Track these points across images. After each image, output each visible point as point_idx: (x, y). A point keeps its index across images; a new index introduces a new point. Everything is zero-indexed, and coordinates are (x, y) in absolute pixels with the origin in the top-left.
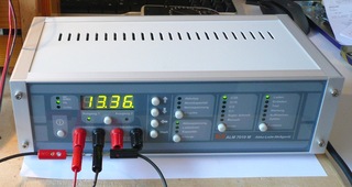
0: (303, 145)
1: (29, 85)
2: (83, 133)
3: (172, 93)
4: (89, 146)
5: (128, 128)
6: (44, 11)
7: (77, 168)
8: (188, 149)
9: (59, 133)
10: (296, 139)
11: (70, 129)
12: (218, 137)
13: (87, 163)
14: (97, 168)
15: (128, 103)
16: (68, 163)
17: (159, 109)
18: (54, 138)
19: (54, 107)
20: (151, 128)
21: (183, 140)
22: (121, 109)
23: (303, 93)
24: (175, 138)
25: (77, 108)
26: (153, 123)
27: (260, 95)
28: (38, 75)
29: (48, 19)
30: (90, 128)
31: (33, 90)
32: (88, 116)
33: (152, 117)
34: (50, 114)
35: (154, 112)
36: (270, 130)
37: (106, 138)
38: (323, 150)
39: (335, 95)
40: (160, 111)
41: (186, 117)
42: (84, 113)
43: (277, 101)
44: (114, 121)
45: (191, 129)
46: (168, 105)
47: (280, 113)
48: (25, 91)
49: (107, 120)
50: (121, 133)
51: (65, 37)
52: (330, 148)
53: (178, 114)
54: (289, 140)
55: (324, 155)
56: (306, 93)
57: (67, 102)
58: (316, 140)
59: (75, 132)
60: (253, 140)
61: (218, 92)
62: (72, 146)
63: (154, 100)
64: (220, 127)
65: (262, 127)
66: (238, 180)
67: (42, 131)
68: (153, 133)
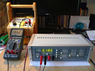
1: (31, 47)
2: (42, 57)
3: (60, 49)
4: (43, 59)
5: (51, 56)
6: (35, 33)
7: (41, 64)
8: (63, 60)
9: (37, 57)
10: (84, 58)
11: (40, 55)
12: (69, 58)
13: (43, 63)
14: (45, 64)
15: (51, 51)
16: (39, 63)
19: (36, 51)
21: (62, 58)
22: (50, 52)
23: (86, 49)
24: (61, 58)
26: (56, 55)
27: (78, 49)
29: (35, 34)
30: (44, 56)
31: (32, 48)
34: (36, 53)
35: (56, 52)
36: (79, 56)
37: (47, 58)
38: (90, 60)
39: (92, 49)
41: (63, 54)
42: (42, 53)
43: (81, 51)
44: (49, 54)
45: (64, 56)
46: (59, 51)
47: (81, 53)
48: (31, 48)
49: (47, 54)
50: (50, 57)
51: (39, 38)
52: (91, 60)
53: (61, 53)
54: (83, 58)
57: (39, 50)
58: (88, 58)
60: (76, 58)
61: (70, 49)
62: (40, 59)
63: (57, 50)
64: (70, 56)
65: (78, 56)
66: (73, 66)
67: (34, 56)
68: (56, 57)
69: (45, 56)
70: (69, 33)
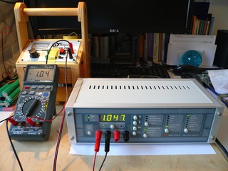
0: (205, 139)
1: (74, 109)
2: (100, 133)
3: (143, 114)
4: (103, 139)
5: (122, 131)
6: (83, 75)
7: (97, 150)
8: (151, 141)
9: (89, 133)
10: (201, 136)
11: (94, 131)
12: (165, 135)
13: (102, 148)
14: (107, 150)
16: (93, 148)
17: (137, 121)
18: (86, 135)
19: (86, 120)
20: (133, 131)
21: (148, 137)
23: (205, 114)
24: (145, 135)
25: (98, 120)
26: (134, 128)
27: (185, 115)
28: (79, 104)
29: (84, 79)
30: (104, 131)
31: (76, 112)
32: (103, 125)
33: (133, 125)
34: (84, 123)
35: (134, 123)
36: (189, 132)
37: (112, 135)
38: (214, 141)
39: (220, 115)
40: (138, 122)
41: (150, 125)
42: (101, 123)
43: (193, 118)
44: (115, 127)
45: (153, 131)
46: (141, 119)
47: (194, 124)
48: (72, 112)
49: (112, 126)
50: (119, 133)
51: (92, 87)
52: (217, 141)
53: (146, 124)
54: (198, 137)
55: (214, 144)
56: (207, 114)
57: (93, 118)
58: (211, 137)
59: (97, 132)
60: (181, 136)
61: (166, 114)
62: (95, 139)
63: (135, 117)
64: (166, 130)
65: (185, 130)
66: (174, 156)
67: (81, 131)
68: (134, 133)
69: (108, 131)
70: (166, 76)
